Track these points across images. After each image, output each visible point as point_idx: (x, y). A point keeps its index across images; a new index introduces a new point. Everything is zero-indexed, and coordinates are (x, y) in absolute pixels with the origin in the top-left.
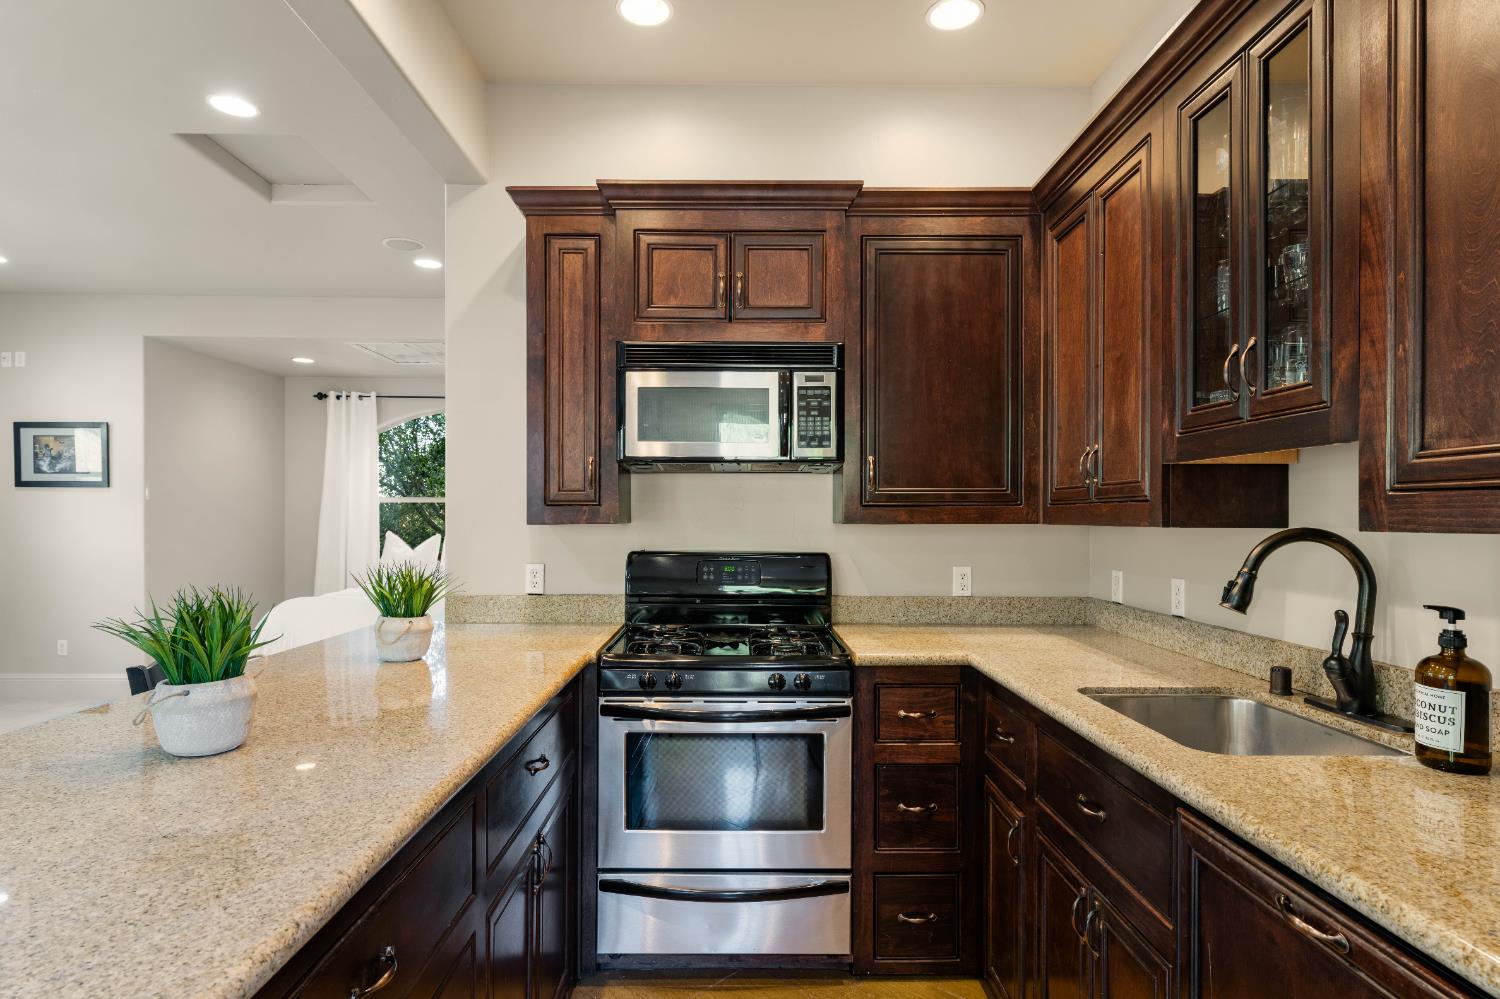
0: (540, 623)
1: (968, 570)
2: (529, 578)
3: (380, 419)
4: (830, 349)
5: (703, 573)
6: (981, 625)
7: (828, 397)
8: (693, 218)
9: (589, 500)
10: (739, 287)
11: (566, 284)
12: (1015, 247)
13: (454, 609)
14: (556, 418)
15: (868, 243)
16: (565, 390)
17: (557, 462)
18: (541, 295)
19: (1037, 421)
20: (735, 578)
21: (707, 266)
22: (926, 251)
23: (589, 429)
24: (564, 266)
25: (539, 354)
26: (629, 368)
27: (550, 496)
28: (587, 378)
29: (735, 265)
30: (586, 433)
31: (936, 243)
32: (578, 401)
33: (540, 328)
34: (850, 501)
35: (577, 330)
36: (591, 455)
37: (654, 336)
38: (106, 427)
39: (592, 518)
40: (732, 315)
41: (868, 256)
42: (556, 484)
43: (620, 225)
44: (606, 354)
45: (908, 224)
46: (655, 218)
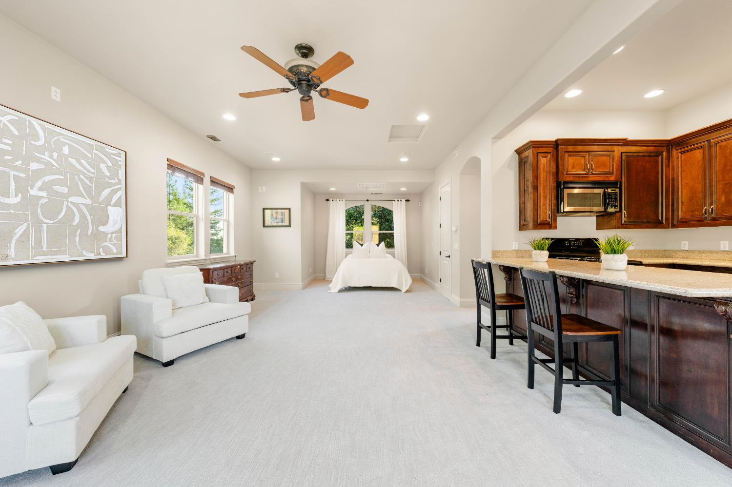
0: (519, 257)
2: (514, 246)
3: (346, 206)
4: (617, 183)
5: (566, 243)
6: (638, 257)
7: (617, 195)
8: (580, 148)
9: (549, 223)
10: (592, 166)
11: (542, 166)
12: (662, 155)
13: (495, 254)
14: (540, 201)
15: (623, 154)
16: (542, 194)
17: (540, 213)
18: (536, 169)
19: (669, 201)
20: (575, 245)
21: (583, 161)
22: (638, 156)
23: (549, 204)
24: (542, 161)
25: (536, 184)
26: (564, 188)
27: (539, 222)
28: (548, 191)
29: (590, 160)
30: (548, 205)
31: (641, 154)
32: (545, 197)
33: (536, 177)
34: (618, 223)
35: (545, 178)
36: (549, 211)
37: (569, 179)
38: (289, 209)
39: (550, 228)
40: (590, 173)
41: (623, 158)
42: (540, 219)
43: (560, 150)
44: (553, 184)
45: (634, 149)
46: (570, 148)
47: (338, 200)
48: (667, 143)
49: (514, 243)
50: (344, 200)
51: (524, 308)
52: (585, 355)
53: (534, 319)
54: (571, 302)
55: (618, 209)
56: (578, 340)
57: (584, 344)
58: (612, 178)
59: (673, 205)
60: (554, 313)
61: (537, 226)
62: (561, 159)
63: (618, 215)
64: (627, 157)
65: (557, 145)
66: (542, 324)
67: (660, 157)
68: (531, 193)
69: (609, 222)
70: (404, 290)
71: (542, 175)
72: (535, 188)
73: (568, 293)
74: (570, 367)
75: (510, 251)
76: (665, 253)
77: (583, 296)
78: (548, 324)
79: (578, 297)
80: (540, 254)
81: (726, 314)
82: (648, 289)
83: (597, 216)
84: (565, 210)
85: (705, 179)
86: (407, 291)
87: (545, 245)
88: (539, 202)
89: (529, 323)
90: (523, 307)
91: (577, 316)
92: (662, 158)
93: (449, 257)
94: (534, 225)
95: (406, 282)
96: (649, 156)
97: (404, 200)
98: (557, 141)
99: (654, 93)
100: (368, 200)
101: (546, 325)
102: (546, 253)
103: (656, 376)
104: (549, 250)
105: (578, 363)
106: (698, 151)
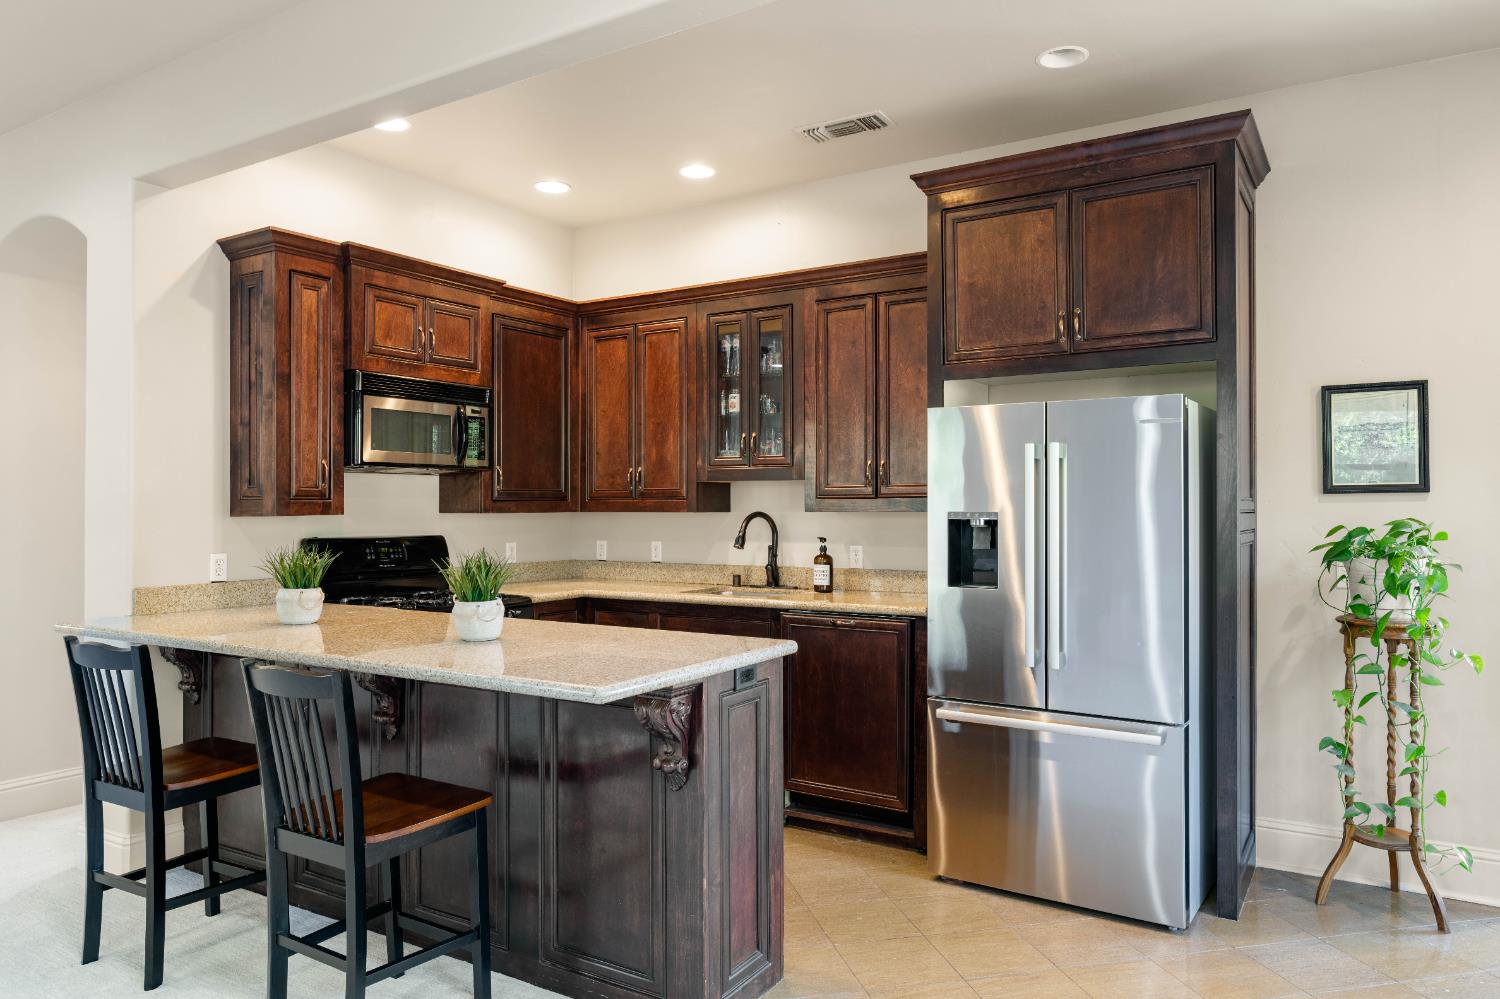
0: (226, 607)
1: (514, 545)
2: (212, 566)
4: (484, 391)
5: (366, 554)
6: (524, 582)
7: (483, 425)
8: (403, 282)
9: (322, 495)
10: (431, 339)
11: (305, 316)
12: (566, 336)
13: (145, 601)
14: (298, 426)
15: (496, 319)
16: (304, 404)
17: (298, 463)
18: (285, 321)
19: (577, 447)
20: (389, 557)
21: (410, 320)
22: (525, 330)
23: (324, 438)
24: (304, 299)
25: (287, 370)
26: (365, 392)
27: (293, 492)
28: (321, 394)
29: (427, 323)
30: (320, 440)
31: (530, 326)
32: (313, 414)
33: (285, 347)
34: (486, 497)
35: (313, 354)
36: (324, 458)
37: (378, 368)
39: (326, 510)
40: (427, 358)
41: (496, 328)
42: (298, 481)
43: (354, 278)
44: (337, 378)
45: (516, 310)
46: (380, 277)
48: (575, 309)
49: (213, 557)
51: (257, 783)
52: (416, 880)
53: (287, 816)
54: (384, 736)
55: (485, 463)
56: (403, 848)
57: (414, 855)
58: (474, 380)
59: (583, 459)
60: (343, 782)
61: (288, 505)
62: (357, 305)
63: (485, 475)
64: (505, 327)
65: (346, 257)
66: (311, 828)
67: (563, 341)
68: (270, 396)
69: (467, 492)
71: (305, 342)
72: (284, 380)
73: (377, 714)
74: (380, 930)
75: (199, 588)
76: (571, 570)
77: (412, 713)
78: (328, 824)
79: (399, 722)
80: (300, 599)
81: (648, 721)
82: (539, 694)
83: (441, 475)
84: (365, 459)
85: (630, 408)
87: (315, 569)
88: (294, 424)
89: (274, 834)
90: (252, 780)
91: (398, 775)
92: (566, 341)
94: (279, 499)
96: (546, 335)
98: (346, 248)
99: (553, 187)
101: (322, 831)
102: (316, 594)
103: (553, 882)
104: (323, 585)
105: (400, 910)
106: (621, 343)
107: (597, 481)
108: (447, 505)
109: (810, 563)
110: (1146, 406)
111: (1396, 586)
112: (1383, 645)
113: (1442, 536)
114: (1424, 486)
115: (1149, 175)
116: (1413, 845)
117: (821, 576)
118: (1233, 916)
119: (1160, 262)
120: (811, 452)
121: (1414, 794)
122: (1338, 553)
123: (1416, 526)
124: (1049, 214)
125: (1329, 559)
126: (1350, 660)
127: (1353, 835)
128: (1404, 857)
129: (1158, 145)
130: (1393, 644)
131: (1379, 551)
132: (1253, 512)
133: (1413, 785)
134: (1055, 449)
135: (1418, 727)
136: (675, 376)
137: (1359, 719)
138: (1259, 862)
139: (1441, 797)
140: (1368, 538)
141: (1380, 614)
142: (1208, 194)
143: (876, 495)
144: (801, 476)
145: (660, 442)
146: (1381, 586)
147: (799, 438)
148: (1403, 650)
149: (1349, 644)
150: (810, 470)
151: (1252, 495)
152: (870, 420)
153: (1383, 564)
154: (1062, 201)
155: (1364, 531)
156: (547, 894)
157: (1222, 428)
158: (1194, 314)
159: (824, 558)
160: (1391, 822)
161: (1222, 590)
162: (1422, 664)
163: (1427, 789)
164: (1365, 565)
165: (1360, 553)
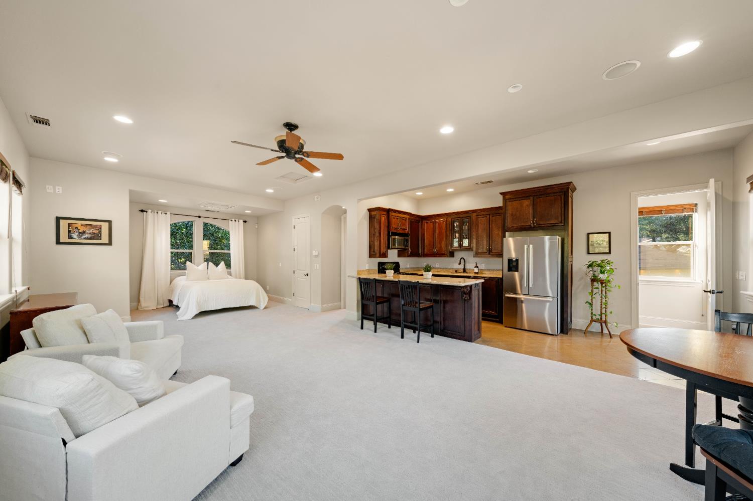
1: (409, 264)
4: (408, 234)
7: (408, 240)
8: (397, 215)
9: (385, 254)
10: (400, 225)
11: (382, 221)
13: (359, 272)
18: (379, 223)
19: (422, 244)
21: (397, 221)
24: (382, 219)
26: (391, 235)
27: (379, 254)
28: (385, 236)
29: (400, 222)
30: (384, 244)
31: (414, 221)
32: (384, 239)
34: (407, 254)
35: (384, 228)
36: (385, 247)
37: (393, 231)
38: (110, 222)
39: (385, 257)
40: (400, 228)
42: (382, 252)
43: (390, 215)
44: (387, 233)
45: (412, 218)
46: (394, 214)
47: (160, 212)
48: (422, 217)
49: (367, 265)
50: (168, 213)
55: (408, 248)
58: (406, 232)
59: (423, 246)
62: (390, 219)
63: (407, 250)
64: (410, 221)
65: (388, 211)
66: (410, 305)
69: (404, 253)
70: (262, 306)
75: (365, 270)
84: (391, 247)
85: (433, 237)
86: (265, 308)
92: (420, 223)
93: (307, 275)
94: (376, 255)
95: (263, 300)
96: (417, 222)
97: (241, 221)
98: (389, 209)
100: (199, 217)
106: (432, 224)
107: (426, 251)
108: (399, 256)
109: (474, 268)
110: (547, 238)
111: (602, 272)
112: (599, 283)
113: (612, 263)
114: (610, 253)
115: (551, 193)
116: (605, 322)
117: (476, 270)
118: (567, 334)
119: (552, 210)
120: (475, 246)
121: (605, 312)
122: (590, 266)
123: (607, 261)
124: (529, 200)
125: (588, 267)
126: (592, 286)
127: (592, 320)
128: (604, 325)
129: (552, 188)
130: (602, 284)
131: (599, 265)
132: (572, 258)
133: (605, 311)
134: (531, 246)
135: (607, 299)
136: (444, 230)
137: (594, 298)
138: (572, 328)
139: (611, 313)
140: (597, 263)
141: (599, 278)
142: (563, 197)
143: (489, 254)
144: (472, 250)
145: (440, 243)
146: (599, 272)
147: (472, 243)
148: (604, 285)
149: (592, 284)
150: (474, 249)
151: (572, 254)
152: (488, 239)
153: (600, 268)
154: (532, 198)
155: (596, 262)
156: (441, 323)
157: (566, 242)
158: (560, 220)
159: (477, 267)
160: (601, 318)
161: (565, 272)
162: (608, 287)
163: (608, 311)
164: (596, 268)
165: (595, 266)
